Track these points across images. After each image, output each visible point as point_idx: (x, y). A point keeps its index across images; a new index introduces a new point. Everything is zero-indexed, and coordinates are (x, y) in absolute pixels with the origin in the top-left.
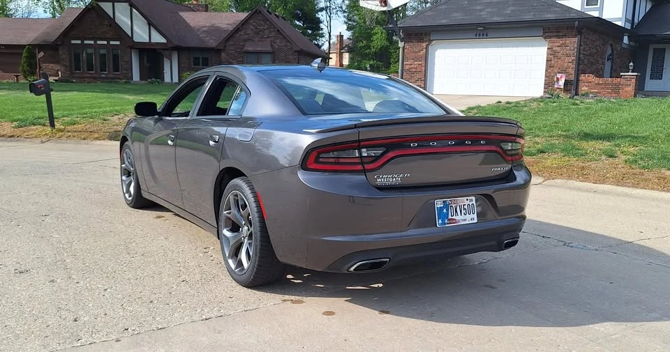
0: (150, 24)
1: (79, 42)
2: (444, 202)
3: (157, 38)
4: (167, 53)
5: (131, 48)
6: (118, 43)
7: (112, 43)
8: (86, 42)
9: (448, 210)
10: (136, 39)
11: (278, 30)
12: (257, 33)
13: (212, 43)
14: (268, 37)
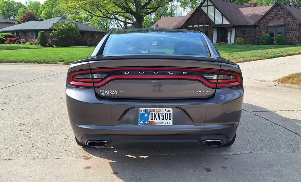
0: (223, 15)
1: (192, 26)
2: (146, 110)
3: (226, 22)
4: (230, 29)
5: (214, 27)
6: (208, 26)
7: (205, 26)
8: (194, 26)
9: (148, 115)
10: (216, 23)
11: (289, 13)
12: (276, 16)
13: (252, 23)
14: (283, 17)
